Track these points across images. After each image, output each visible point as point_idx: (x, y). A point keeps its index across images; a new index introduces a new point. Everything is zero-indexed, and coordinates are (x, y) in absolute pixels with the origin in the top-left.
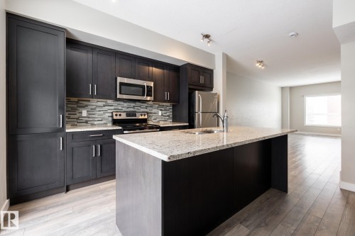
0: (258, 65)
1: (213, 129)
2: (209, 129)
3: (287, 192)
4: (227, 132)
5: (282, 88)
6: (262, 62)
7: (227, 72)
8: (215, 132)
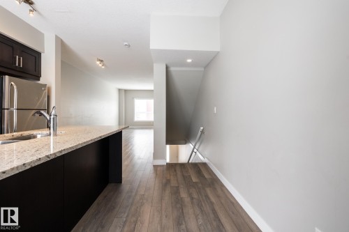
0: (98, 63)
1: (34, 132)
2: (26, 133)
3: (121, 182)
4: (55, 135)
5: (119, 90)
6: (102, 61)
7: (62, 61)
8: (39, 136)
